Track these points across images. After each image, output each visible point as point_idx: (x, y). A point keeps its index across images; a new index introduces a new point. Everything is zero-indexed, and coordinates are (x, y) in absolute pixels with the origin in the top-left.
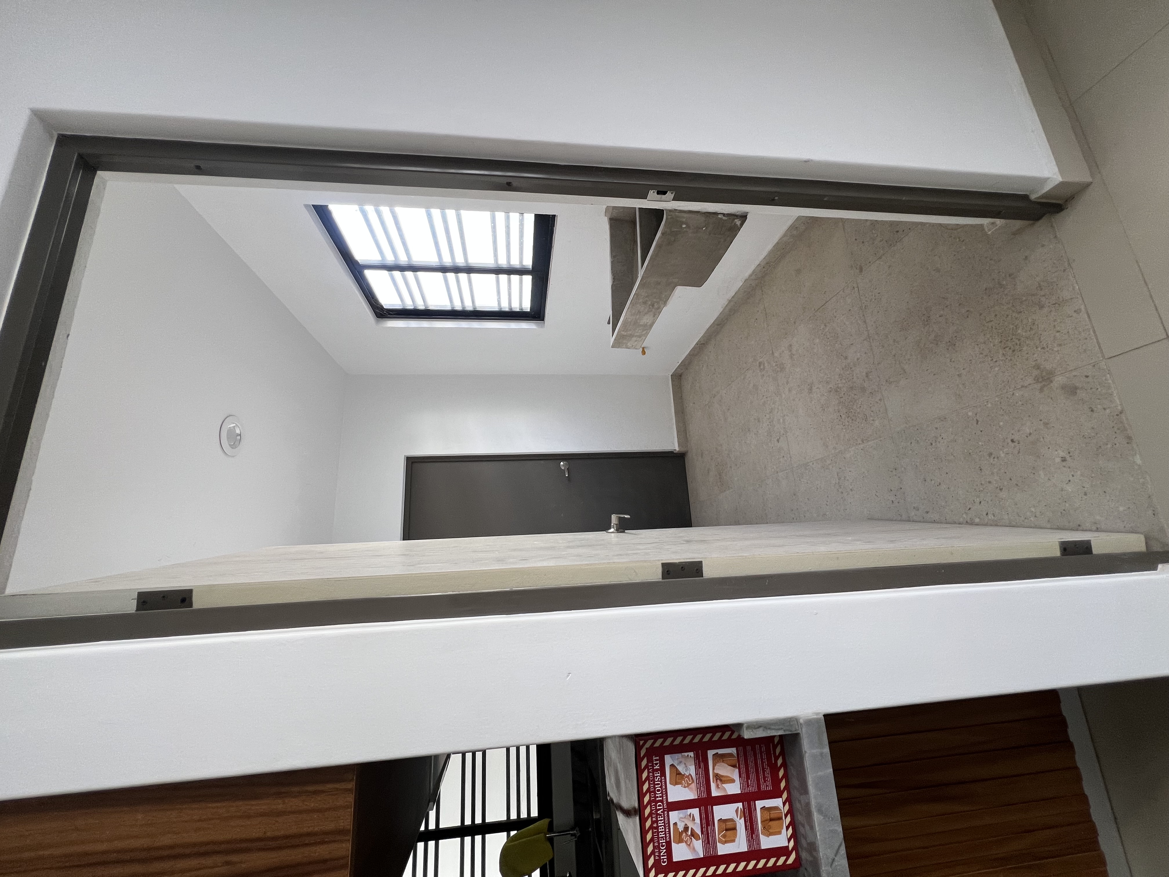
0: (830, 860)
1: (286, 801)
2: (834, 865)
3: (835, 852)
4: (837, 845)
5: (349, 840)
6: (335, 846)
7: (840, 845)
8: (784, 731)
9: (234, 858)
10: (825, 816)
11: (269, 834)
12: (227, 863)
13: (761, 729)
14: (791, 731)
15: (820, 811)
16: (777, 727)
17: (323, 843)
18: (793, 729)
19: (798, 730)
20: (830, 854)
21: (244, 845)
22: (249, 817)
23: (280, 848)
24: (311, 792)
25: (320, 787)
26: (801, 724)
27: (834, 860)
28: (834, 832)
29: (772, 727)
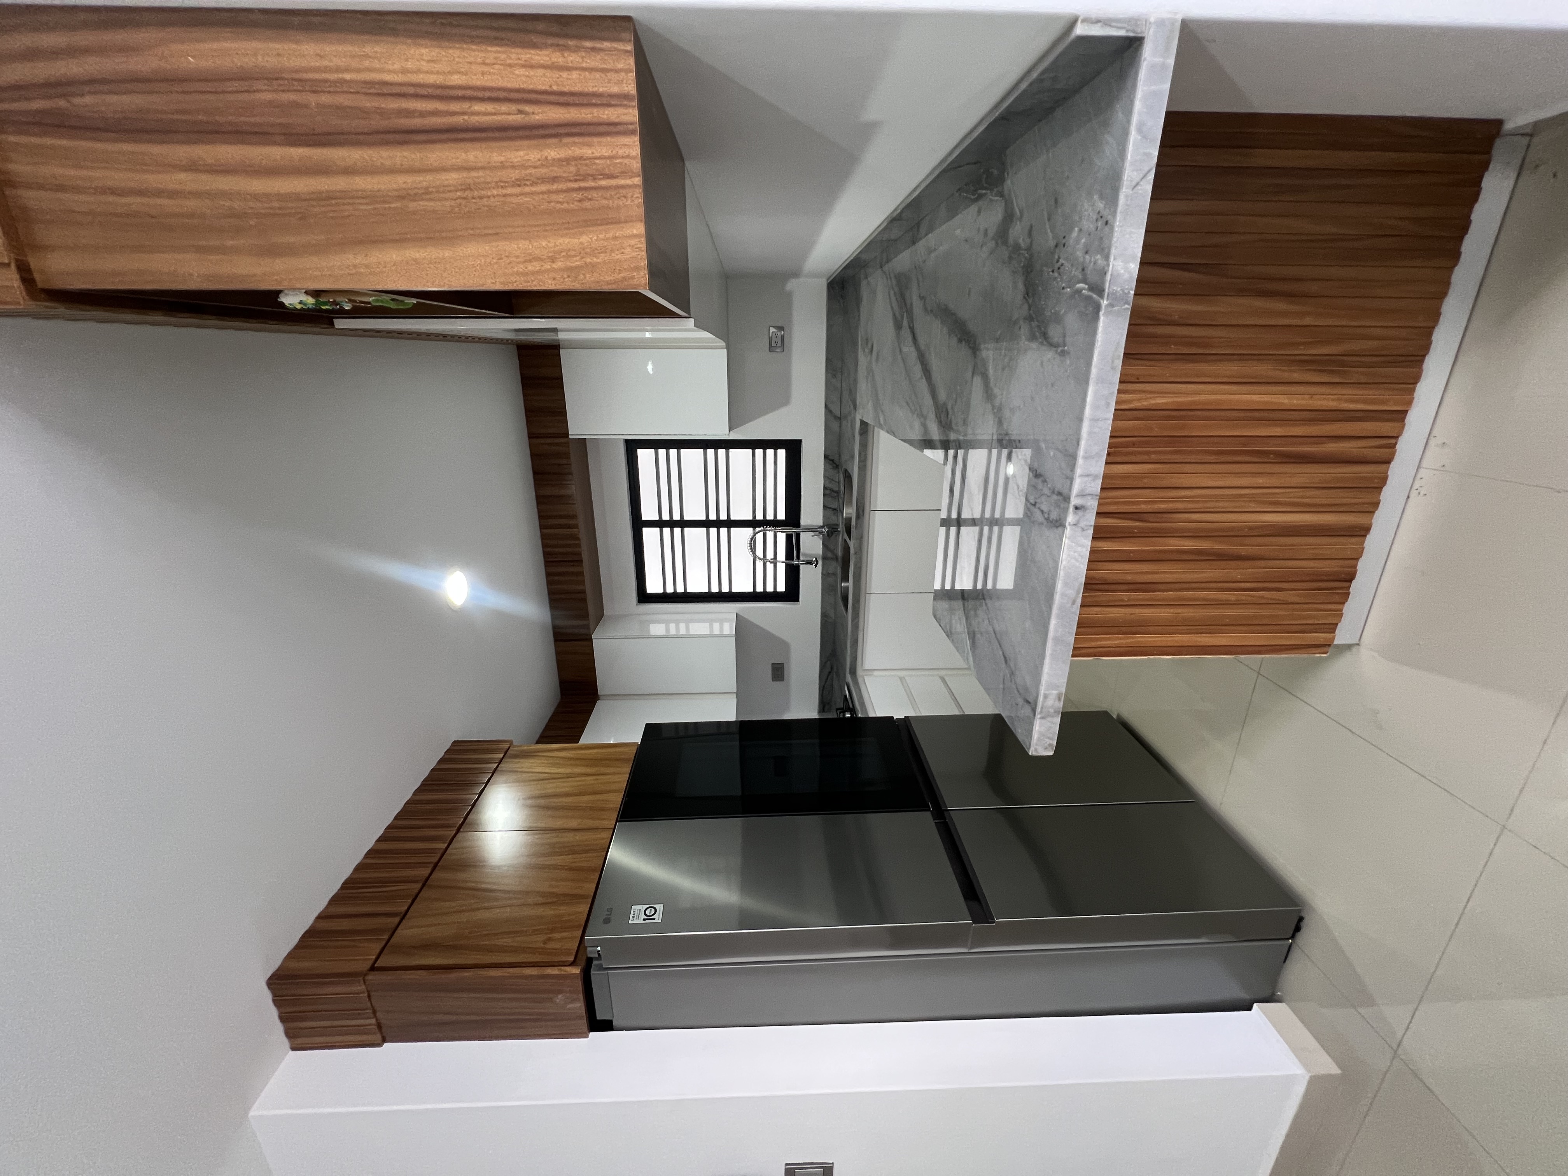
0: (1134, 183)
1: (566, 55)
2: (1136, 188)
3: (1142, 176)
4: (1146, 169)
5: (635, 107)
6: (621, 110)
7: (1149, 171)
8: (1127, 31)
9: (528, 108)
10: (1145, 137)
11: (555, 88)
12: (520, 112)
13: (1099, 24)
14: (1134, 32)
15: (1139, 130)
16: (1119, 25)
17: (609, 105)
18: (1139, 30)
19: (1144, 33)
20: (1136, 176)
21: (534, 96)
22: (532, 67)
23: (567, 105)
24: (588, 48)
25: (598, 45)
26: (1150, 23)
27: (1137, 184)
28: (1148, 155)
29: (1113, 24)
